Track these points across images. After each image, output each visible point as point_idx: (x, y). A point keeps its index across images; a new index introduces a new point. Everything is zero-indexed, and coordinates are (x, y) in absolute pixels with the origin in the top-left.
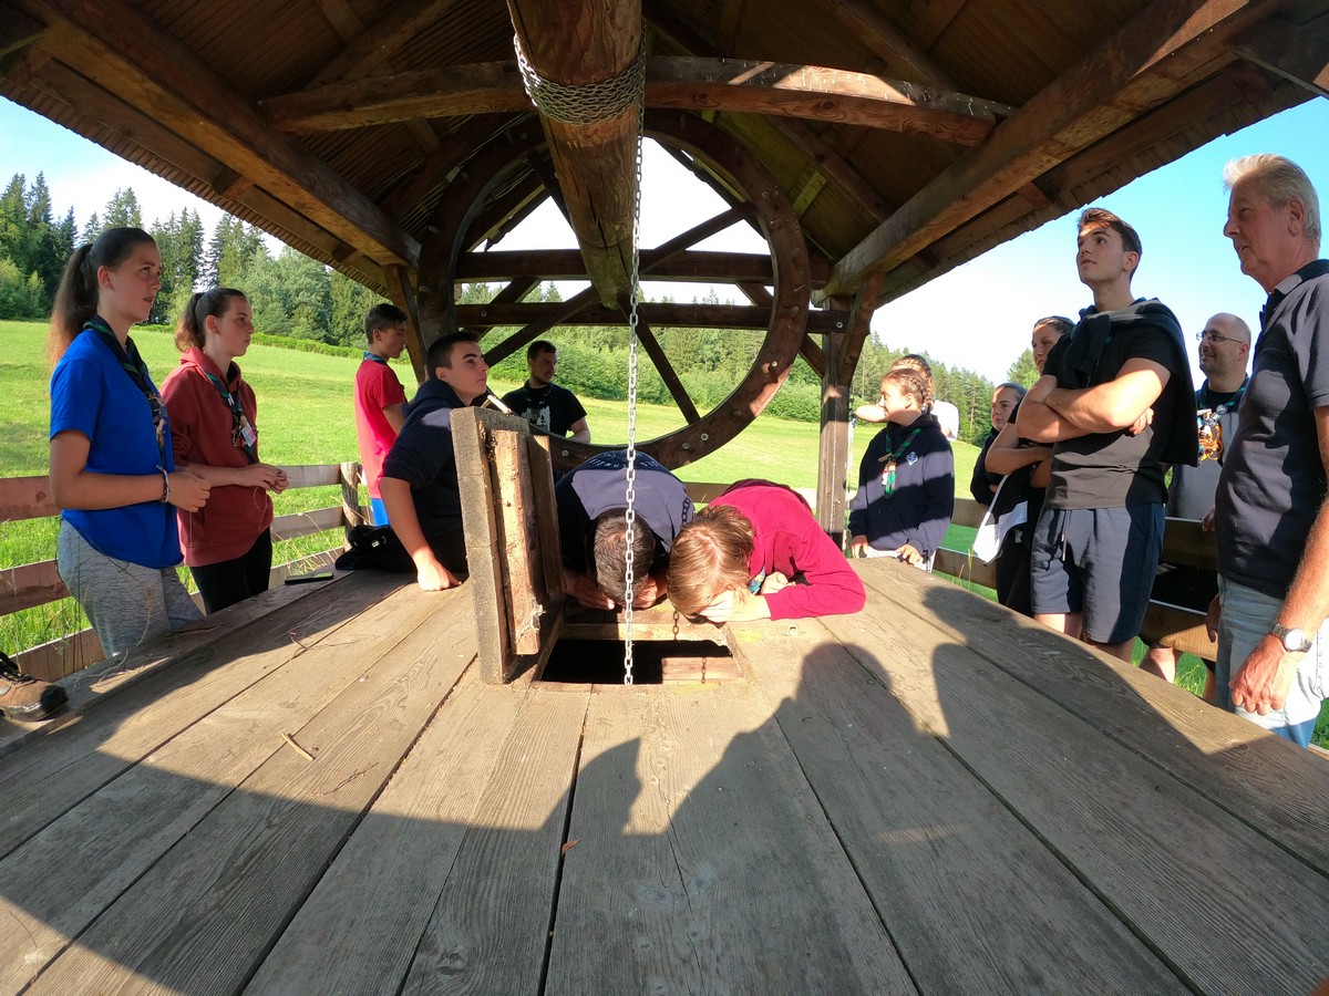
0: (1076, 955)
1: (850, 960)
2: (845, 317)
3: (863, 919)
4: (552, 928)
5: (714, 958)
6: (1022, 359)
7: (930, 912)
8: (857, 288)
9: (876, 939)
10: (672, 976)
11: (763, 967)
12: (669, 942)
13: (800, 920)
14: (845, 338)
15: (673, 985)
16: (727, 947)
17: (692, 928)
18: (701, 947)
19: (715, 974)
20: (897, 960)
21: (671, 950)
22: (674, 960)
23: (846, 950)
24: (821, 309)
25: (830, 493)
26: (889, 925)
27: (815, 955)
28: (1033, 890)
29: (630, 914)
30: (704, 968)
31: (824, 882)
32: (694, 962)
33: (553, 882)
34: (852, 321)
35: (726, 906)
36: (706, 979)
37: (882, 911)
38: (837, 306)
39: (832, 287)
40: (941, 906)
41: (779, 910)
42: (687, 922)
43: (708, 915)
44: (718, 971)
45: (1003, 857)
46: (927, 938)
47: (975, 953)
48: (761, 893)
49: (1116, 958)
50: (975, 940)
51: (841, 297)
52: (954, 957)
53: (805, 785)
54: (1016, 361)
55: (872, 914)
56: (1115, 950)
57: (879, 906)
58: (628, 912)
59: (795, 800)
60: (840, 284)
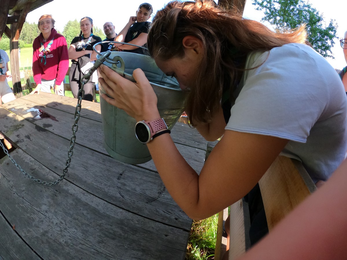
0: (128, 176)
1: (88, 204)
2: (18, 17)
3: (84, 194)
4: (32, 250)
5: (65, 225)
6: (68, 23)
7: (95, 184)
8: (23, 8)
9: (89, 196)
10: (62, 236)
11: (75, 219)
12: (54, 230)
13: (72, 203)
14: (17, 25)
15: (65, 238)
16: (65, 221)
17: (55, 223)
18: (60, 225)
19: (68, 228)
20: (97, 198)
21: (56, 231)
22: (59, 233)
23: (86, 203)
24: (11, 16)
25: (15, 75)
26: (89, 191)
27: (82, 208)
28: (112, 167)
29: (41, 231)
30: (66, 229)
31: (70, 191)
32: (63, 230)
33: (21, 239)
34: (20, 18)
35: (56, 212)
36: (68, 231)
37: (86, 190)
38: (16, 14)
39: (15, 8)
40: (96, 180)
41: (67, 204)
42: (52, 223)
43: (55, 217)
44: (68, 227)
45: (101, 163)
46: (99, 189)
47: (109, 186)
48: (60, 204)
49: (136, 172)
50: (107, 184)
51: (18, 11)
52: (106, 190)
53: (48, 170)
54: (66, 24)
55: (84, 192)
56: (134, 171)
57: (84, 189)
58: (40, 231)
59: (48, 175)
60: (18, 7)
